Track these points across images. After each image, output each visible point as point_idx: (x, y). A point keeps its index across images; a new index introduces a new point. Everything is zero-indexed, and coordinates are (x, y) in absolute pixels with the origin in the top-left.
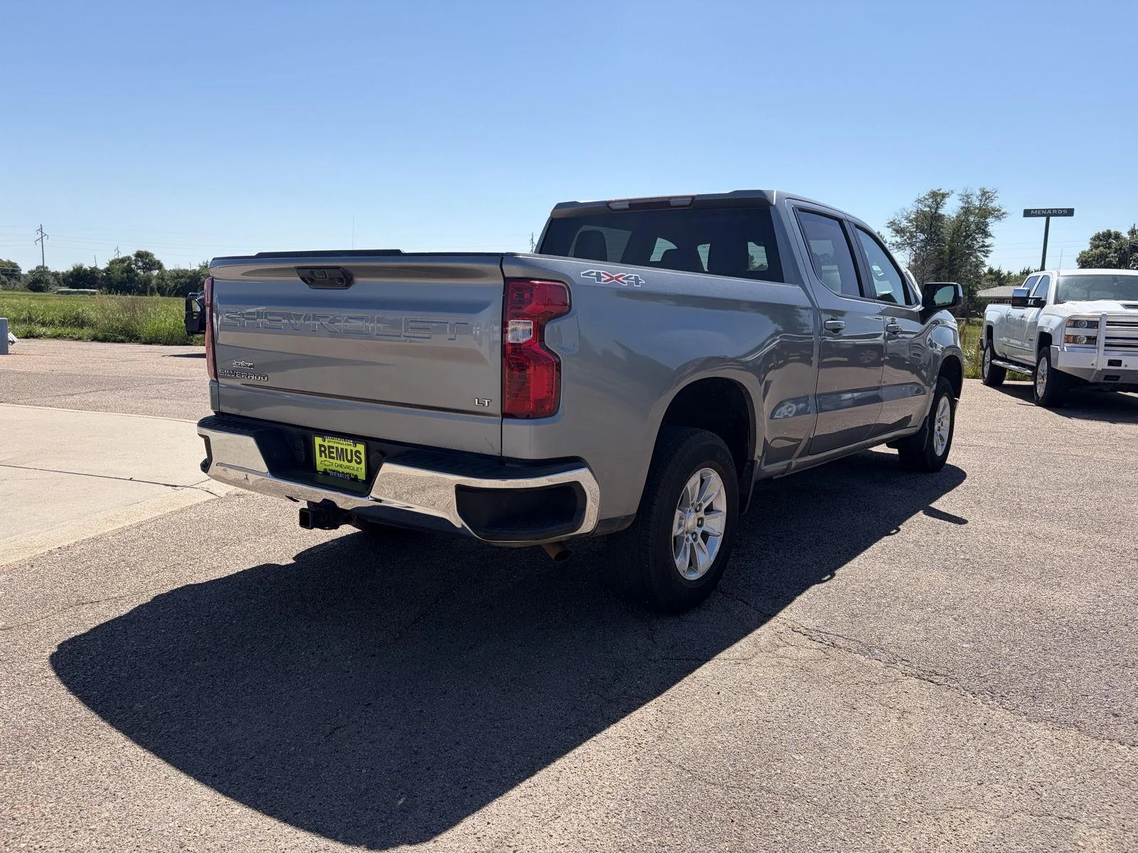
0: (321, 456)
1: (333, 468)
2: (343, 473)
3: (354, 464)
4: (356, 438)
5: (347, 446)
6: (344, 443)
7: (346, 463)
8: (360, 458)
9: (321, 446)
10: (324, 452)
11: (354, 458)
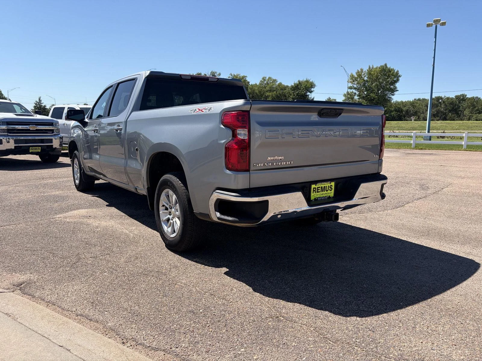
0: (313, 193)
1: (319, 196)
2: (323, 197)
3: (329, 191)
4: (331, 180)
5: (327, 185)
6: (326, 184)
7: (326, 192)
8: (332, 188)
9: (314, 188)
10: (315, 191)
11: (329, 188)
